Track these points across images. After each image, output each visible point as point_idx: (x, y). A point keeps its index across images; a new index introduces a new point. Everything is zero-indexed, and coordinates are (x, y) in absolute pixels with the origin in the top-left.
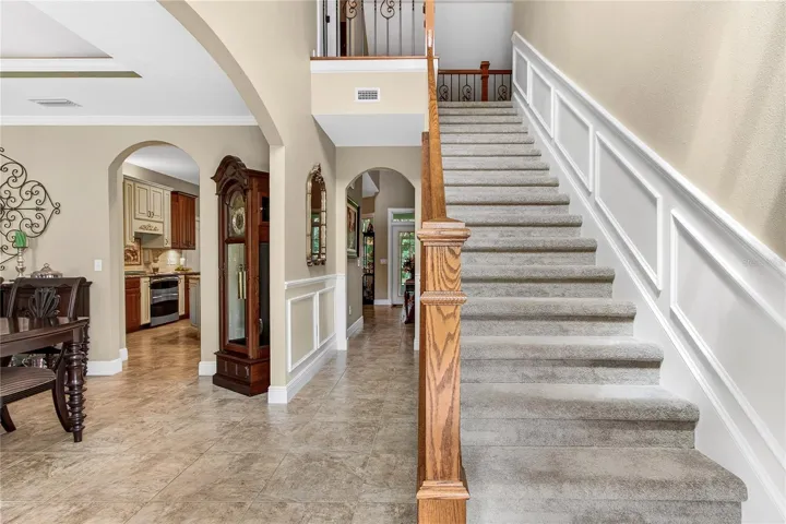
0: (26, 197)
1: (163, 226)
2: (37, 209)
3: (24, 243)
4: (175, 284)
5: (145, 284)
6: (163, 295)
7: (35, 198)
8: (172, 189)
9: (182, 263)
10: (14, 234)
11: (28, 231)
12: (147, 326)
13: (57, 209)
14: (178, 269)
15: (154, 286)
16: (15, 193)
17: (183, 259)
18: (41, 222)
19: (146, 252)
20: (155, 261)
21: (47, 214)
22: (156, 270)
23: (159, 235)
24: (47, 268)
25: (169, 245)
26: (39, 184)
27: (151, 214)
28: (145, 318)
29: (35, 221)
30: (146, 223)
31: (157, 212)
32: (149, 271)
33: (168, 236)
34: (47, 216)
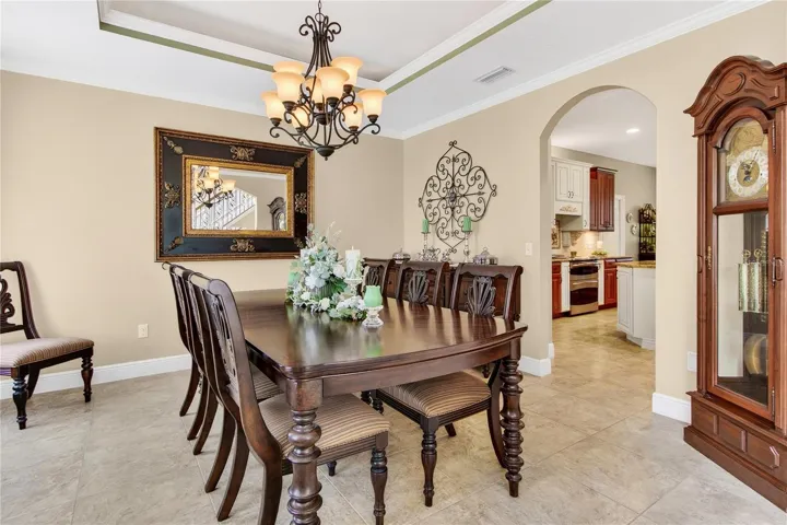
0: (471, 183)
1: (581, 206)
2: (480, 193)
3: (470, 227)
4: (595, 270)
5: (565, 269)
6: (583, 282)
7: (478, 182)
8: (591, 166)
9: (599, 247)
10: (462, 219)
11: (472, 215)
12: (567, 314)
13: (494, 192)
14: (595, 253)
15: (574, 272)
16: (464, 180)
17: (600, 243)
18: (482, 206)
19: (565, 234)
20: (573, 244)
21: (486, 197)
22: (574, 254)
23: (578, 216)
24: (486, 252)
25: (588, 227)
26: (481, 169)
27: (571, 194)
28: (565, 306)
29: (478, 205)
30: (566, 204)
31: (577, 192)
32: (567, 255)
33: (586, 217)
34: (486, 200)
